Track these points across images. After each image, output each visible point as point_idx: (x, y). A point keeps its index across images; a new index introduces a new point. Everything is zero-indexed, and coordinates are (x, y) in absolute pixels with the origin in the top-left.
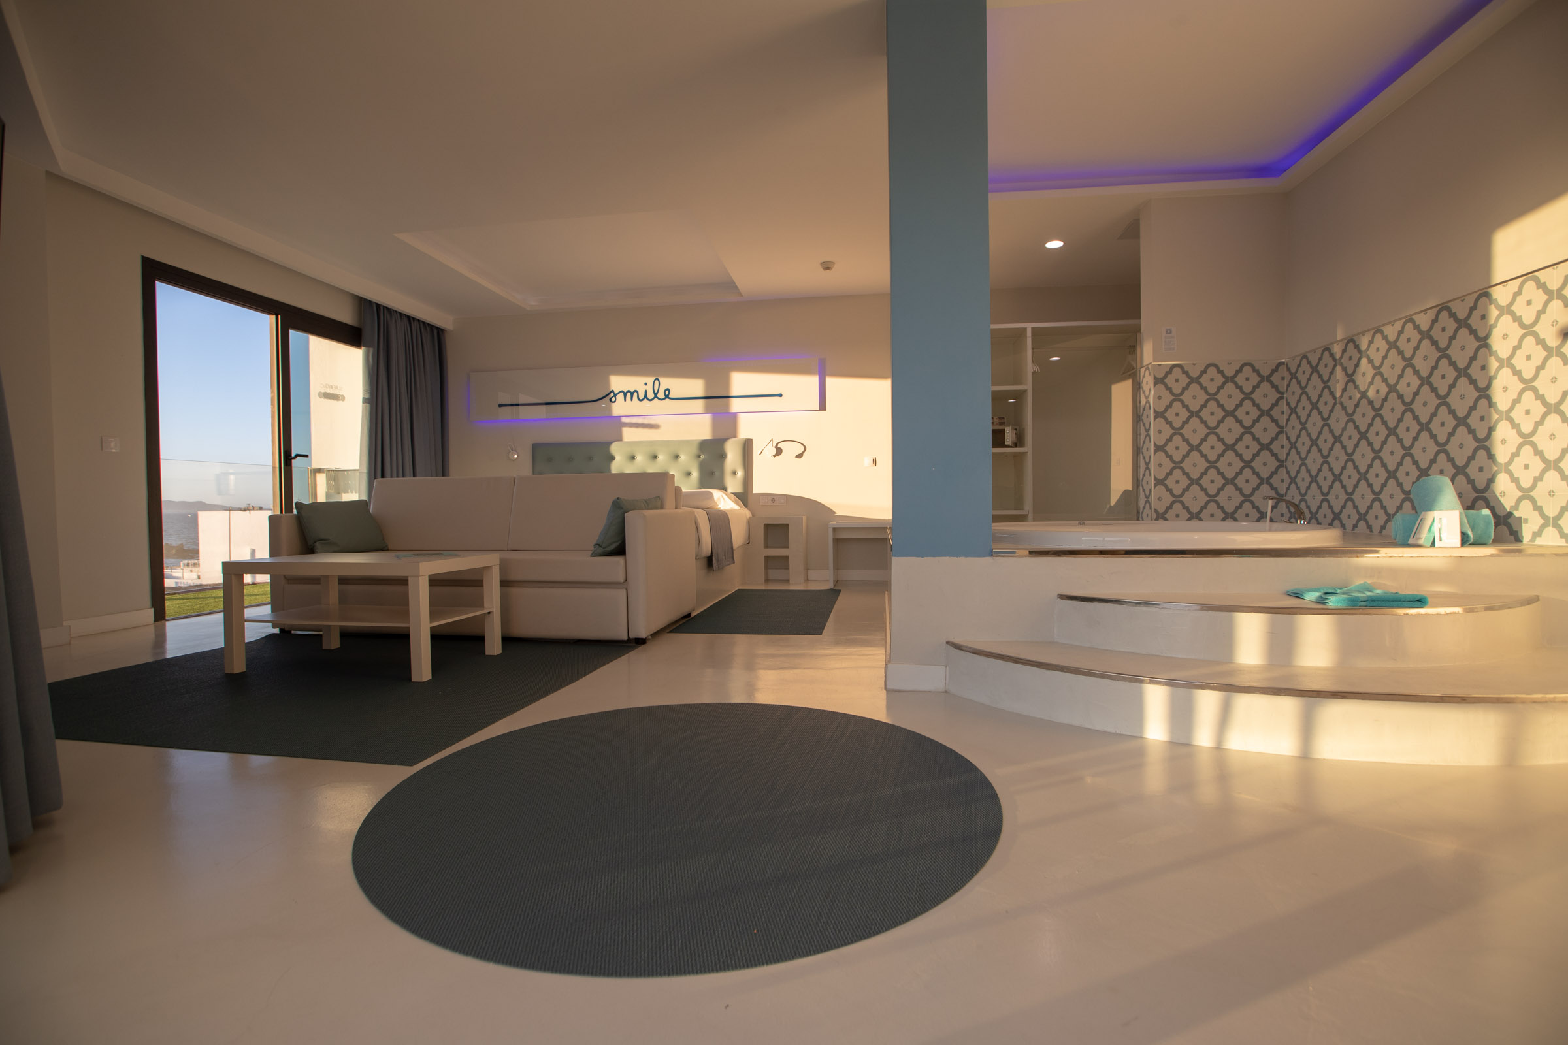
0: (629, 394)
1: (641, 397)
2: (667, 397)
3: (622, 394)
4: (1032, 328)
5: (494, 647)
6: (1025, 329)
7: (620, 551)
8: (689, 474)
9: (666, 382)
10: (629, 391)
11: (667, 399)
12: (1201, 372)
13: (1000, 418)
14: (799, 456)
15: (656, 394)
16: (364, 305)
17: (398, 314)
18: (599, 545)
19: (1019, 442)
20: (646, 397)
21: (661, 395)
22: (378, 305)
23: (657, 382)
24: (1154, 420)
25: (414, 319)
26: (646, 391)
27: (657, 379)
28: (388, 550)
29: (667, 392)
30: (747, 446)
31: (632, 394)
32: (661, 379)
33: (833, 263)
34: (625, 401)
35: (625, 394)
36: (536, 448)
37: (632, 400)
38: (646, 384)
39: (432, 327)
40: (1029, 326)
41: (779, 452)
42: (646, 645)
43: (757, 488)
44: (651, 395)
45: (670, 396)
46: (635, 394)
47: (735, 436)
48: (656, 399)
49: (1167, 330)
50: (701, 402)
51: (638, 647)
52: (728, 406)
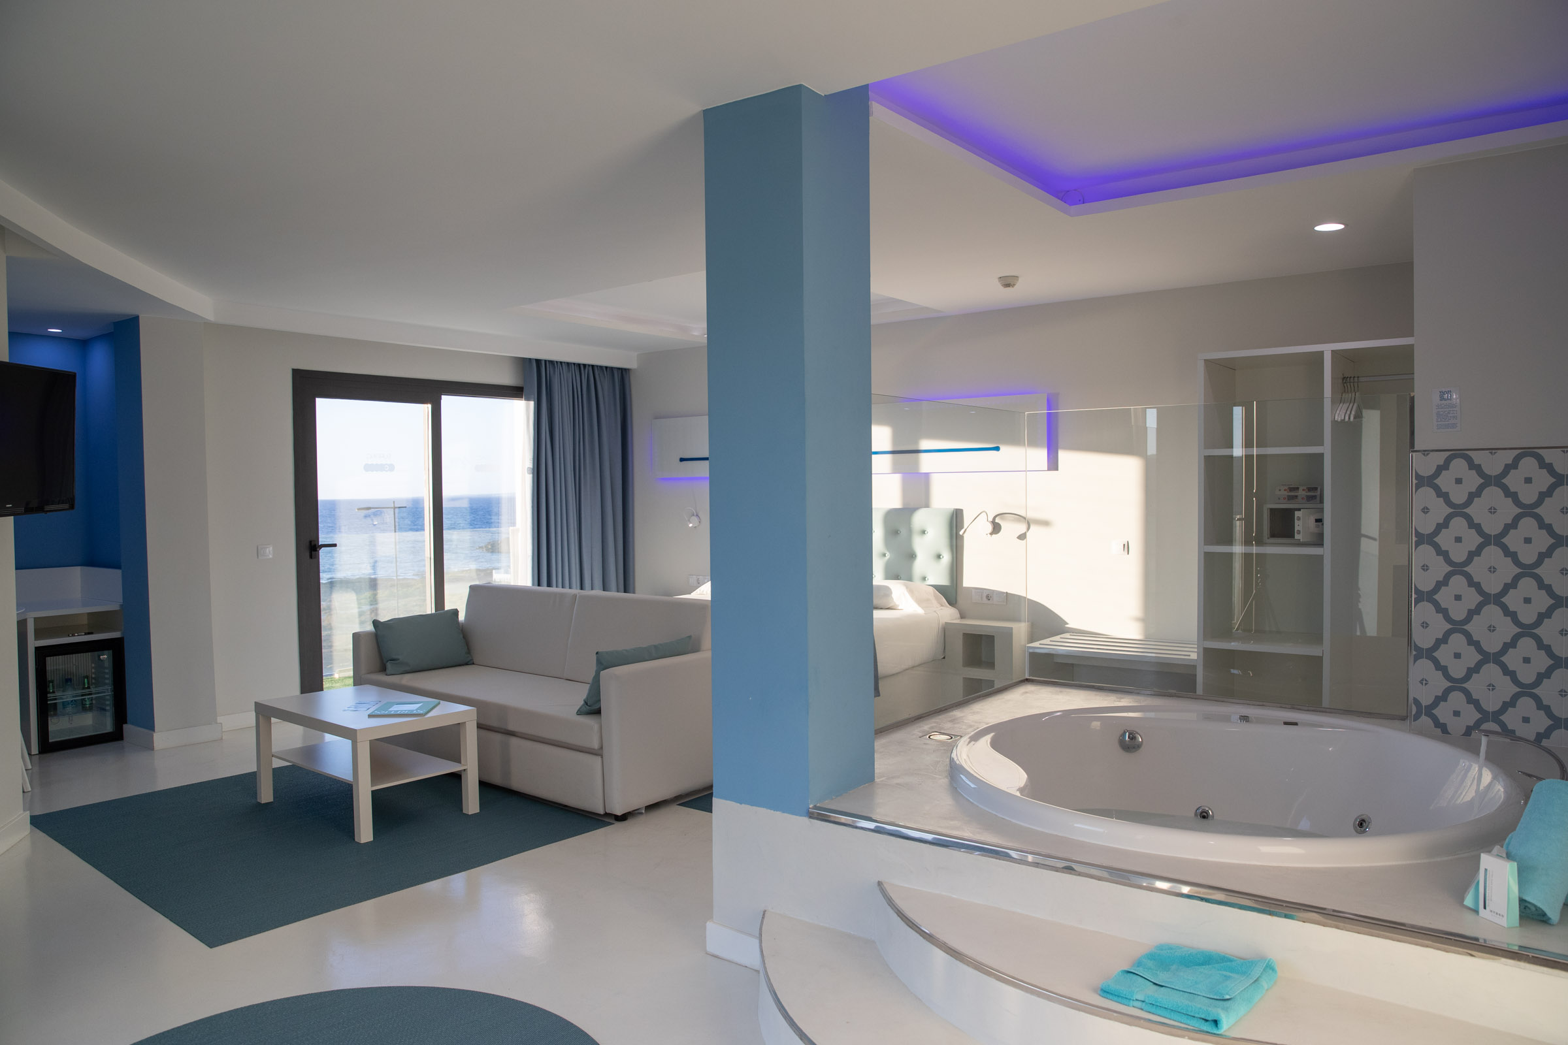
4: (1333, 352)
6: (1322, 353)
8: (884, 556)
12: (1506, 465)
14: (1022, 537)
16: (525, 364)
18: (585, 703)
30: (956, 520)
33: (1017, 277)
40: (1327, 349)
41: (996, 528)
43: (971, 579)
50: (889, 456)
51: (613, 824)
52: (917, 463)
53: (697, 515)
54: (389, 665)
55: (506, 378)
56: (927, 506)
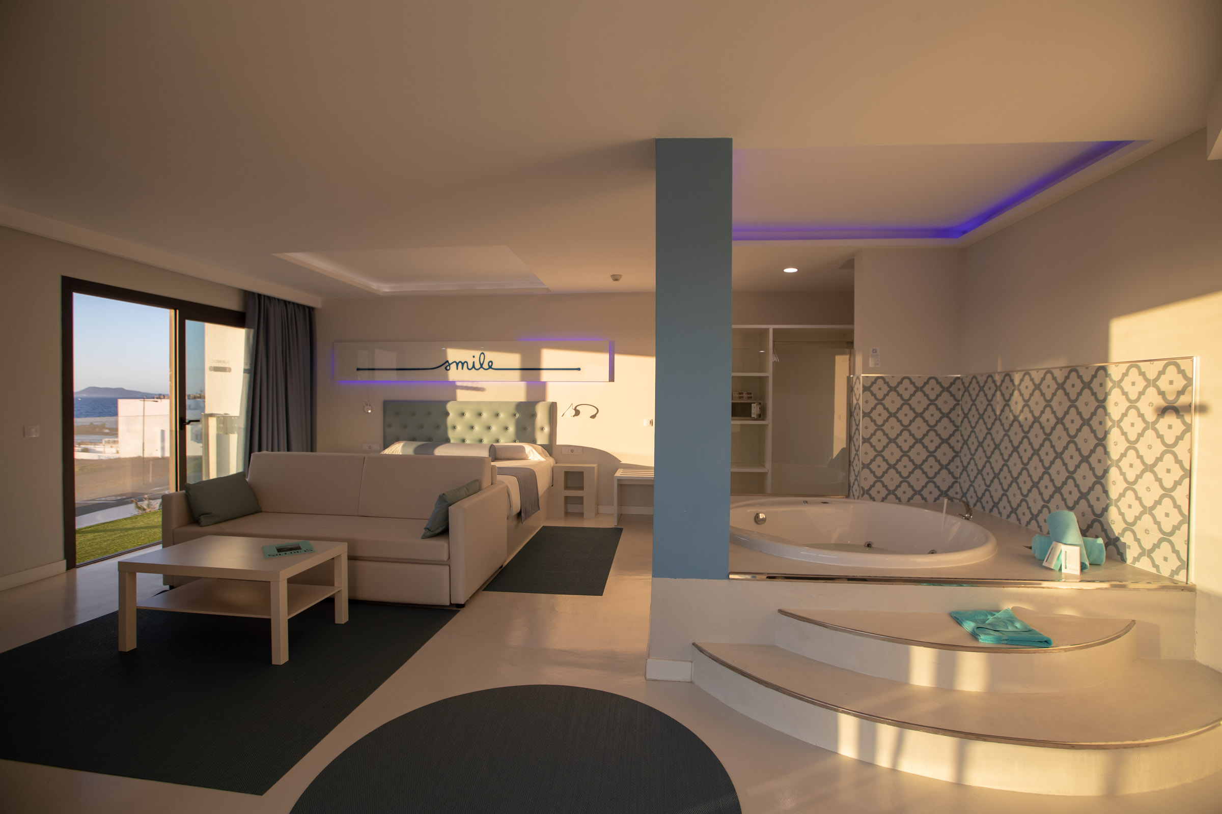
0: (460, 365)
1: (470, 366)
2: (490, 367)
3: (455, 364)
4: (773, 329)
5: (342, 615)
6: (768, 329)
7: (445, 532)
8: (506, 428)
9: (490, 356)
10: (460, 362)
11: (490, 370)
12: (898, 383)
13: (748, 394)
14: (593, 417)
15: (481, 365)
16: (247, 296)
17: (277, 301)
18: (428, 529)
19: (762, 415)
20: (474, 367)
21: (486, 366)
22: (259, 295)
23: (482, 355)
24: (862, 420)
25: (289, 302)
26: (474, 362)
27: (483, 353)
28: (261, 512)
29: (490, 364)
30: (553, 408)
31: (463, 364)
32: (485, 352)
33: (621, 276)
34: (457, 369)
35: (457, 364)
36: (387, 404)
37: (462, 369)
38: (474, 357)
39: (304, 307)
40: (771, 327)
41: (577, 413)
42: (465, 608)
43: (561, 440)
44: (477, 366)
45: (493, 367)
46: (465, 364)
47: (544, 401)
48: (481, 369)
49: (873, 350)
50: (518, 372)
51: (459, 611)
52: (539, 376)
53: (370, 405)
54: (202, 518)
55: (232, 304)
56: (544, 400)
